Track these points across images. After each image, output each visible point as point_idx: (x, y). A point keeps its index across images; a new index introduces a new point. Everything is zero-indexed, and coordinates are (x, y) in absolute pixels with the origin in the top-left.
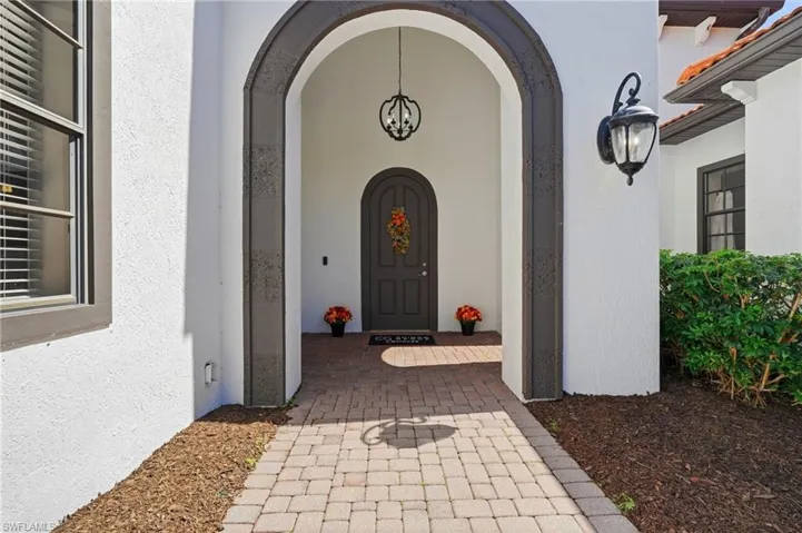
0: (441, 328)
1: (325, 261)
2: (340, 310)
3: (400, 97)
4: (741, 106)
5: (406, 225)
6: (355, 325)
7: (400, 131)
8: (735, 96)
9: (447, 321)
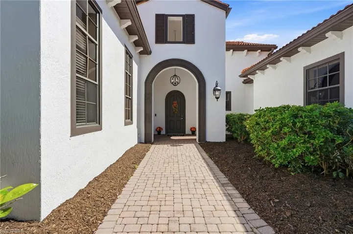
0: (186, 133)
1: (156, 115)
2: (160, 128)
3: (175, 75)
4: (252, 80)
5: (177, 105)
6: (163, 132)
7: (175, 83)
8: (251, 78)
9: (188, 131)
